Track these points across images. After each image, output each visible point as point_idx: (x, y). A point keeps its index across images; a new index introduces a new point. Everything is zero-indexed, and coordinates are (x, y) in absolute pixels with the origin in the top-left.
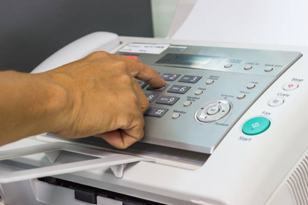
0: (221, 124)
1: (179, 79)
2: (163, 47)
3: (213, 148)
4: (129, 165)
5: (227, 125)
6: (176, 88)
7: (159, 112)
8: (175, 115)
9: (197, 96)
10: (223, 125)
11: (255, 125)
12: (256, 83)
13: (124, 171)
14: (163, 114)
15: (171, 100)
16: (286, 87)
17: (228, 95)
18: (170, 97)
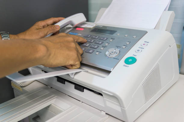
0: (116, 59)
1: (99, 38)
2: (93, 25)
3: (112, 69)
4: (76, 73)
5: (118, 59)
6: (98, 42)
7: (91, 51)
8: (97, 53)
9: (106, 46)
11: (130, 60)
12: (130, 42)
13: (74, 75)
14: (92, 52)
15: (96, 47)
16: (142, 45)
17: (119, 46)
18: (95, 45)
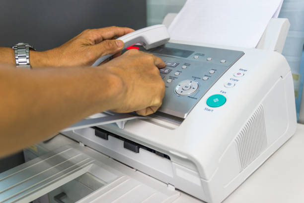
3: (186, 115)
4: (128, 122)
5: (196, 99)
6: (162, 70)
9: (176, 77)
10: (193, 98)
11: (216, 100)
12: (215, 70)
13: (125, 125)
16: (236, 75)
17: (197, 77)
